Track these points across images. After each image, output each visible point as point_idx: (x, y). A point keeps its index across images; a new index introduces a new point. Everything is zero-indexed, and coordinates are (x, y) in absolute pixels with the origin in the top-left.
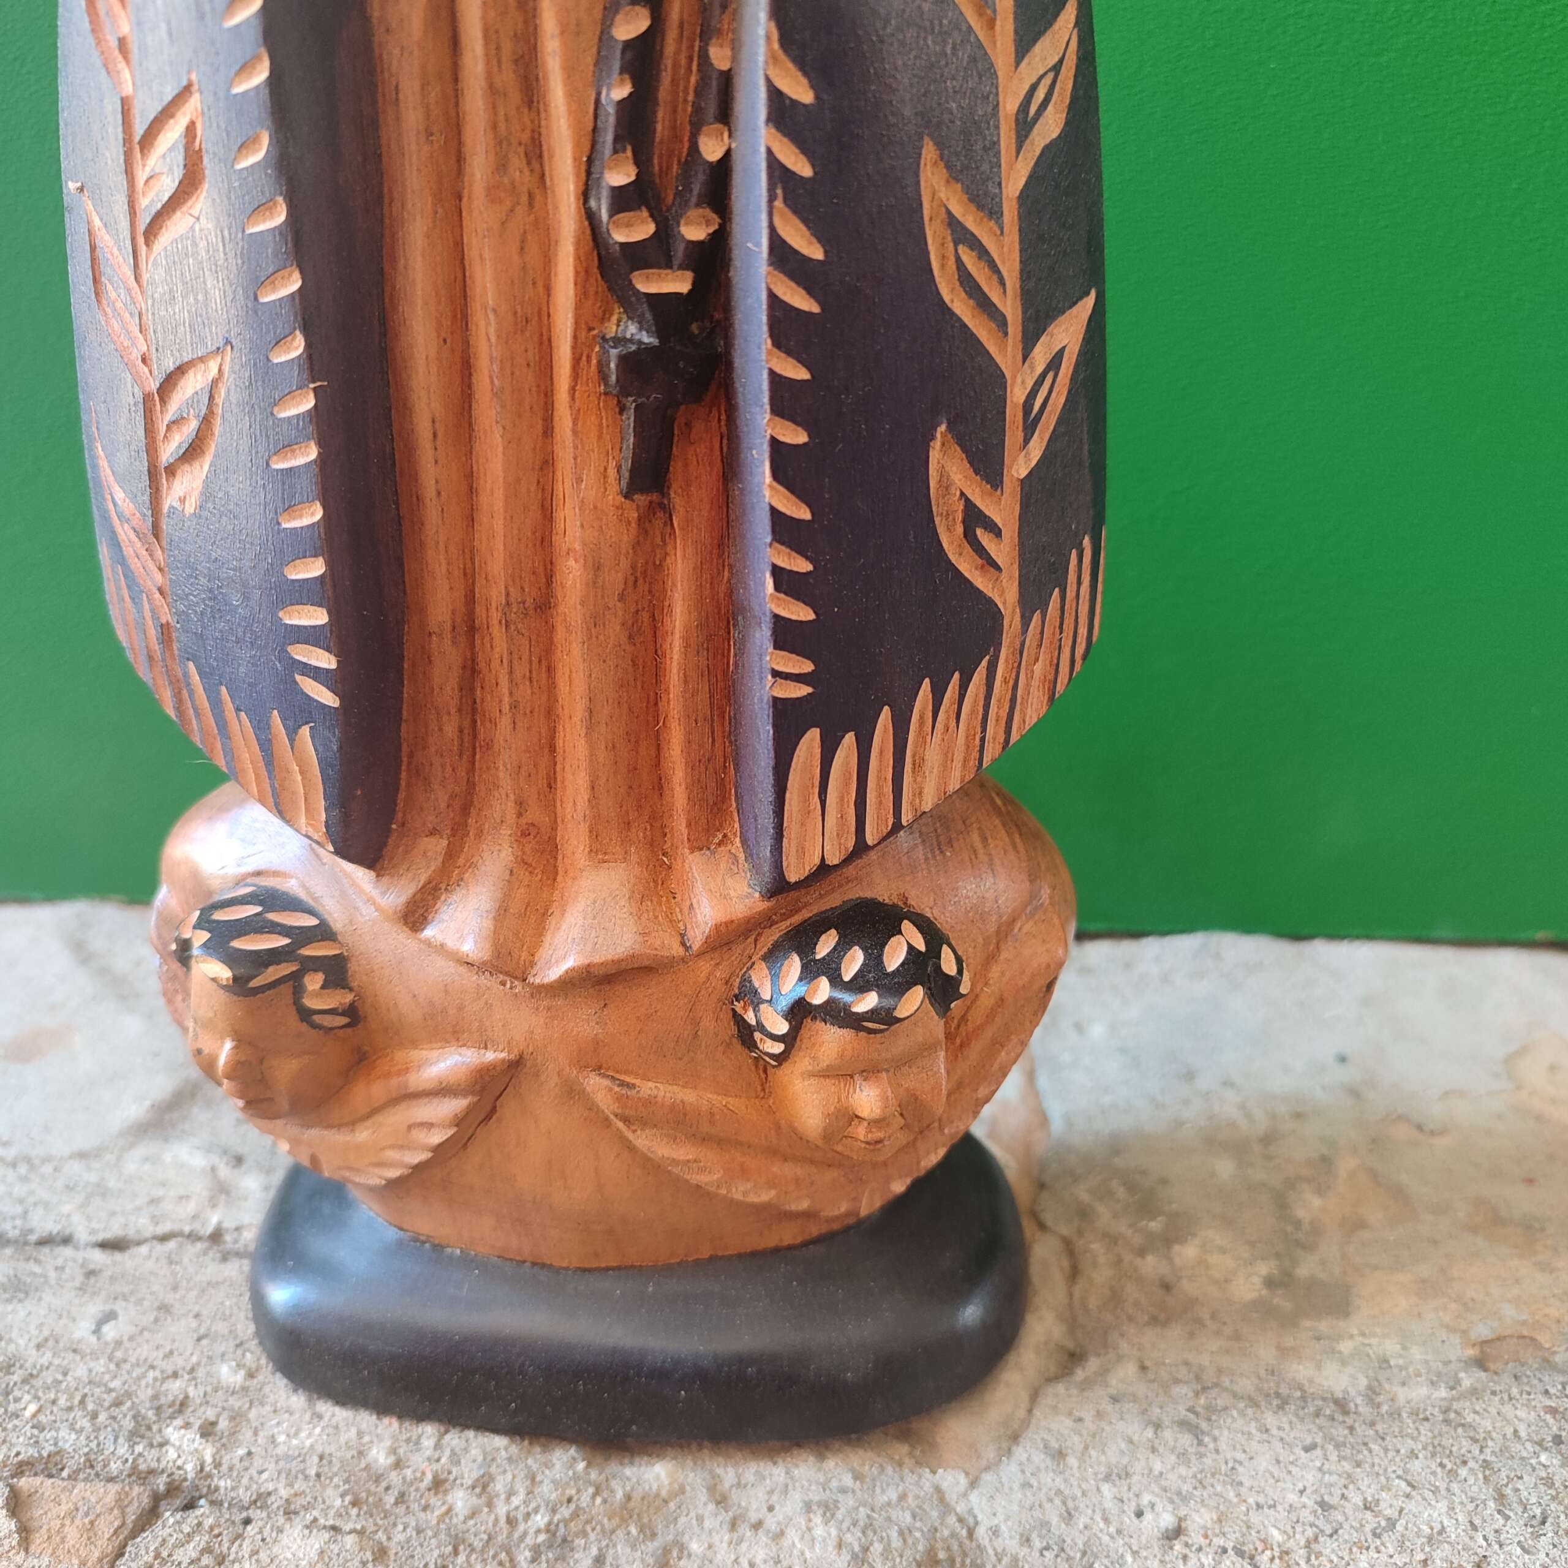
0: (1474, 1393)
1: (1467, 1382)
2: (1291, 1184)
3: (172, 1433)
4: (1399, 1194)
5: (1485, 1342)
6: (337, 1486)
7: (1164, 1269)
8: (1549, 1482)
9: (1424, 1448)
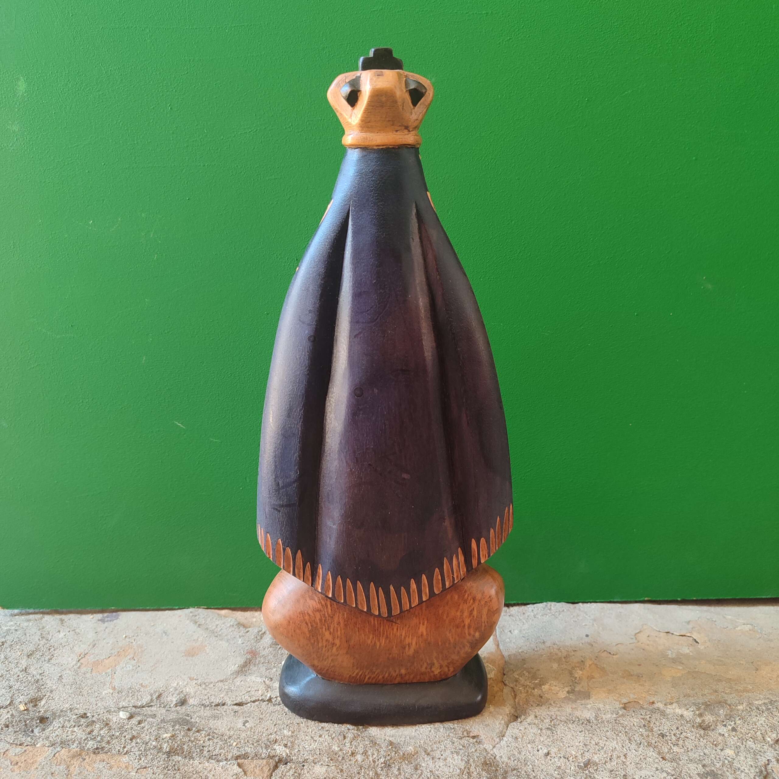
0: (623, 715)
1: (621, 713)
2: (573, 668)
3: (276, 747)
4: (603, 669)
5: (625, 704)
6: (325, 756)
7: (540, 692)
8: (642, 735)
9: (610, 729)
